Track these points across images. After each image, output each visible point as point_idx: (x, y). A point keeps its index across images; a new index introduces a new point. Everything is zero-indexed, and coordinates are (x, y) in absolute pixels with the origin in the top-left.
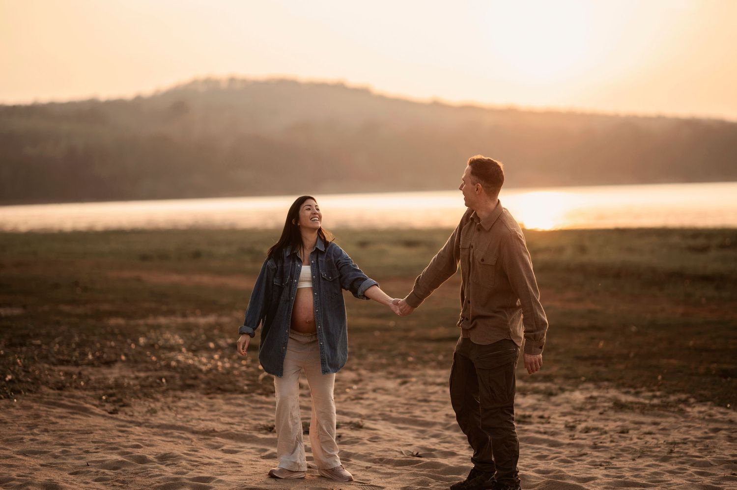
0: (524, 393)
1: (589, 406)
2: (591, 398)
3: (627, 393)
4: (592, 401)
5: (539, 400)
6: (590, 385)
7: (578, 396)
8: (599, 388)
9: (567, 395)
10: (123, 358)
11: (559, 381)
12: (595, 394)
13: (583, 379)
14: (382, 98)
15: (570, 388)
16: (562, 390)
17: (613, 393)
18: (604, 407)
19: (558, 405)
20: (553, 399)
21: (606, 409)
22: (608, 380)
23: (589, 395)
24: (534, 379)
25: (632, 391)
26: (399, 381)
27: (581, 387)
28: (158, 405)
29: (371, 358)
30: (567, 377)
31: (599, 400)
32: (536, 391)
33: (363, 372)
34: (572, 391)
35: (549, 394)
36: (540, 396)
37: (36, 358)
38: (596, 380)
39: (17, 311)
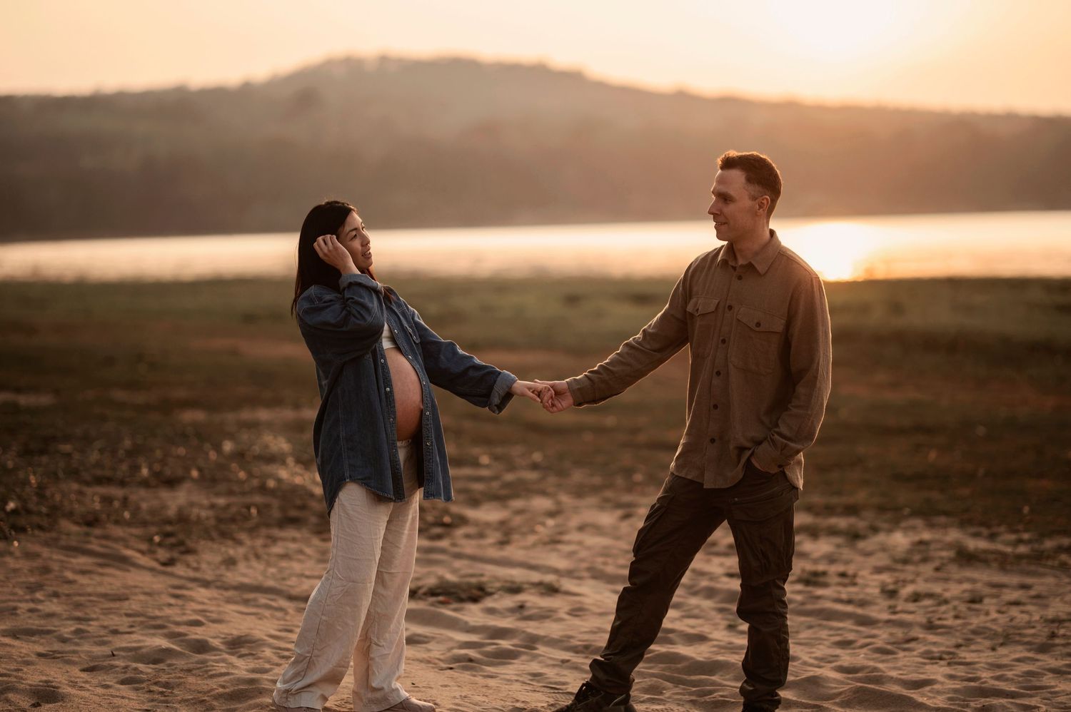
0: (814, 533)
1: (917, 557)
2: (921, 543)
3: (976, 535)
4: (922, 547)
5: (838, 546)
6: (918, 522)
7: (900, 540)
8: (931, 526)
9: (881, 538)
10: (195, 473)
11: (869, 514)
12: (926, 536)
13: (907, 511)
14: (602, 87)
15: (885, 526)
16: (875, 530)
17: (954, 535)
18: (942, 558)
19: (868, 554)
20: (861, 545)
21: (945, 561)
22: (946, 513)
23: (917, 538)
24: (829, 510)
25: (985, 531)
26: (619, 512)
27: (904, 524)
28: (241, 551)
29: (578, 476)
30: (881, 509)
31: (933, 546)
32: (833, 532)
33: (565, 499)
34: (890, 531)
35: (854, 536)
36: (839, 540)
37: (61, 475)
38: (928, 513)
39: (45, 400)
